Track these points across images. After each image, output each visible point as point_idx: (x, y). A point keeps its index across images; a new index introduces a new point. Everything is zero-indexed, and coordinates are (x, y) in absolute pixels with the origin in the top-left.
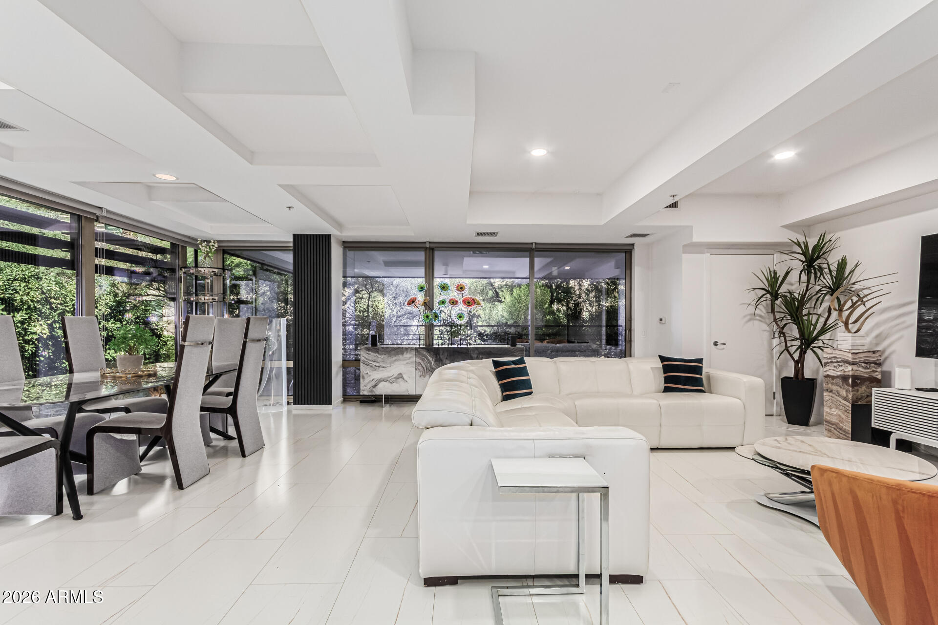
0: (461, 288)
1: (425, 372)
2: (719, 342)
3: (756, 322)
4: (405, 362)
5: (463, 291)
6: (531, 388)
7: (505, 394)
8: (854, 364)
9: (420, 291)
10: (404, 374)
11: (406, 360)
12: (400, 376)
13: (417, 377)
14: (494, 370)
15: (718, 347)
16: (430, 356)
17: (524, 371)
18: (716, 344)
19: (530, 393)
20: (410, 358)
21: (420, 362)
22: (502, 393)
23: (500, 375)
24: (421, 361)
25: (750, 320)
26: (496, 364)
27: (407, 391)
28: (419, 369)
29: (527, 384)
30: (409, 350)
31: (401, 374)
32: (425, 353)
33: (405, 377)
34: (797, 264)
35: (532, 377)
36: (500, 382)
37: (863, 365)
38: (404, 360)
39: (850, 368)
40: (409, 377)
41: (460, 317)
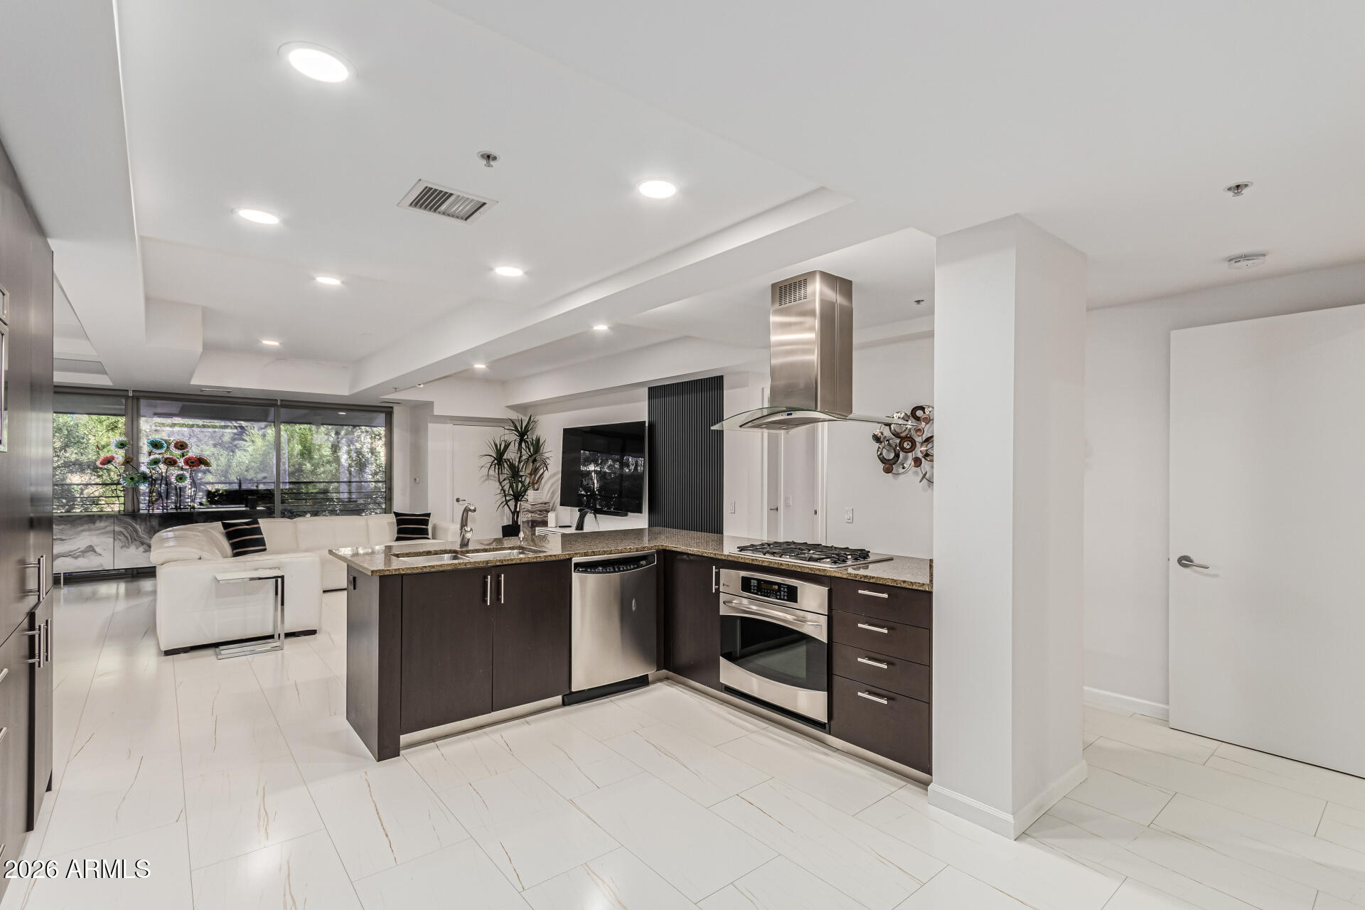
0: (182, 446)
1: (128, 542)
2: (461, 498)
3: (491, 481)
4: (98, 532)
5: (184, 449)
6: (264, 545)
7: (235, 551)
8: (532, 512)
9: (120, 448)
10: (96, 546)
11: (99, 530)
12: (91, 549)
13: (117, 548)
14: (224, 531)
15: (460, 502)
16: (136, 523)
17: (258, 531)
18: (458, 500)
19: (265, 550)
20: (106, 527)
21: (121, 532)
22: (233, 550)
23: (229, 536)
24: (122, 530)
25: (486, 480)
26: (226, 526)
27: (101, 565)
28: (120, 539)
29: (261, 542)
30: (104, 518)
31: (91, 546)
32: (129, 520)
33: (97, 549)
34: (513, 437)
35: (265, 535)
36: (230, 542)
37: (539, 512)
38: (96, 530)
39: (530, 515)
40: (104, 550)
41: (181, 479)
